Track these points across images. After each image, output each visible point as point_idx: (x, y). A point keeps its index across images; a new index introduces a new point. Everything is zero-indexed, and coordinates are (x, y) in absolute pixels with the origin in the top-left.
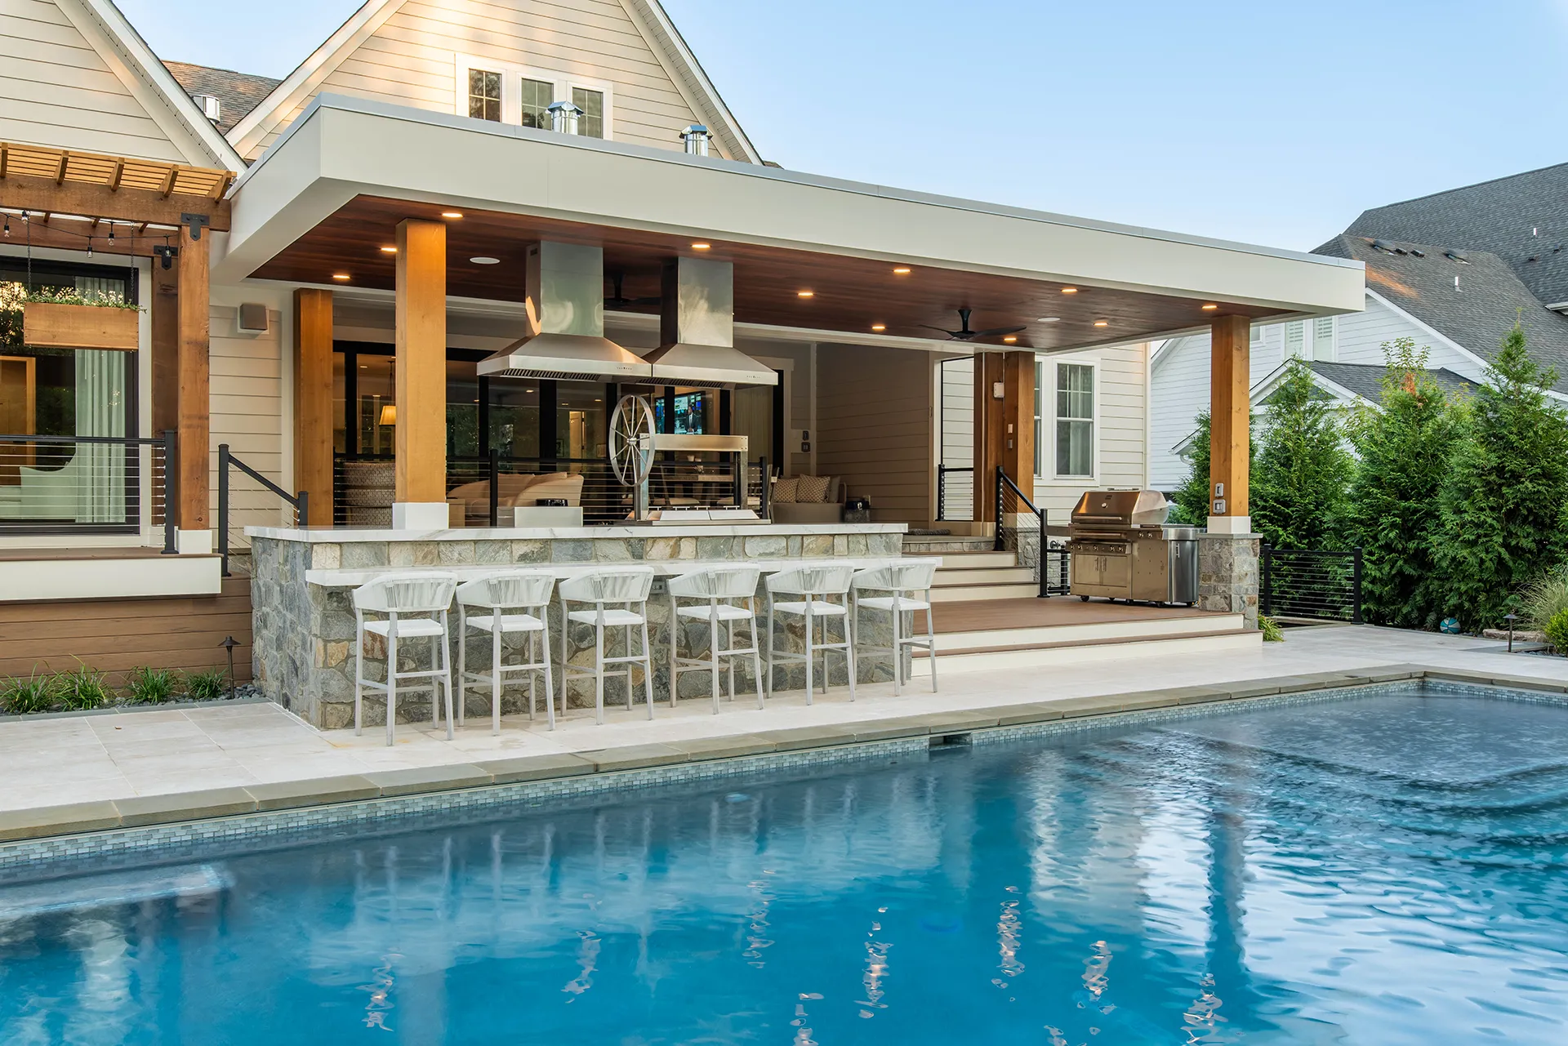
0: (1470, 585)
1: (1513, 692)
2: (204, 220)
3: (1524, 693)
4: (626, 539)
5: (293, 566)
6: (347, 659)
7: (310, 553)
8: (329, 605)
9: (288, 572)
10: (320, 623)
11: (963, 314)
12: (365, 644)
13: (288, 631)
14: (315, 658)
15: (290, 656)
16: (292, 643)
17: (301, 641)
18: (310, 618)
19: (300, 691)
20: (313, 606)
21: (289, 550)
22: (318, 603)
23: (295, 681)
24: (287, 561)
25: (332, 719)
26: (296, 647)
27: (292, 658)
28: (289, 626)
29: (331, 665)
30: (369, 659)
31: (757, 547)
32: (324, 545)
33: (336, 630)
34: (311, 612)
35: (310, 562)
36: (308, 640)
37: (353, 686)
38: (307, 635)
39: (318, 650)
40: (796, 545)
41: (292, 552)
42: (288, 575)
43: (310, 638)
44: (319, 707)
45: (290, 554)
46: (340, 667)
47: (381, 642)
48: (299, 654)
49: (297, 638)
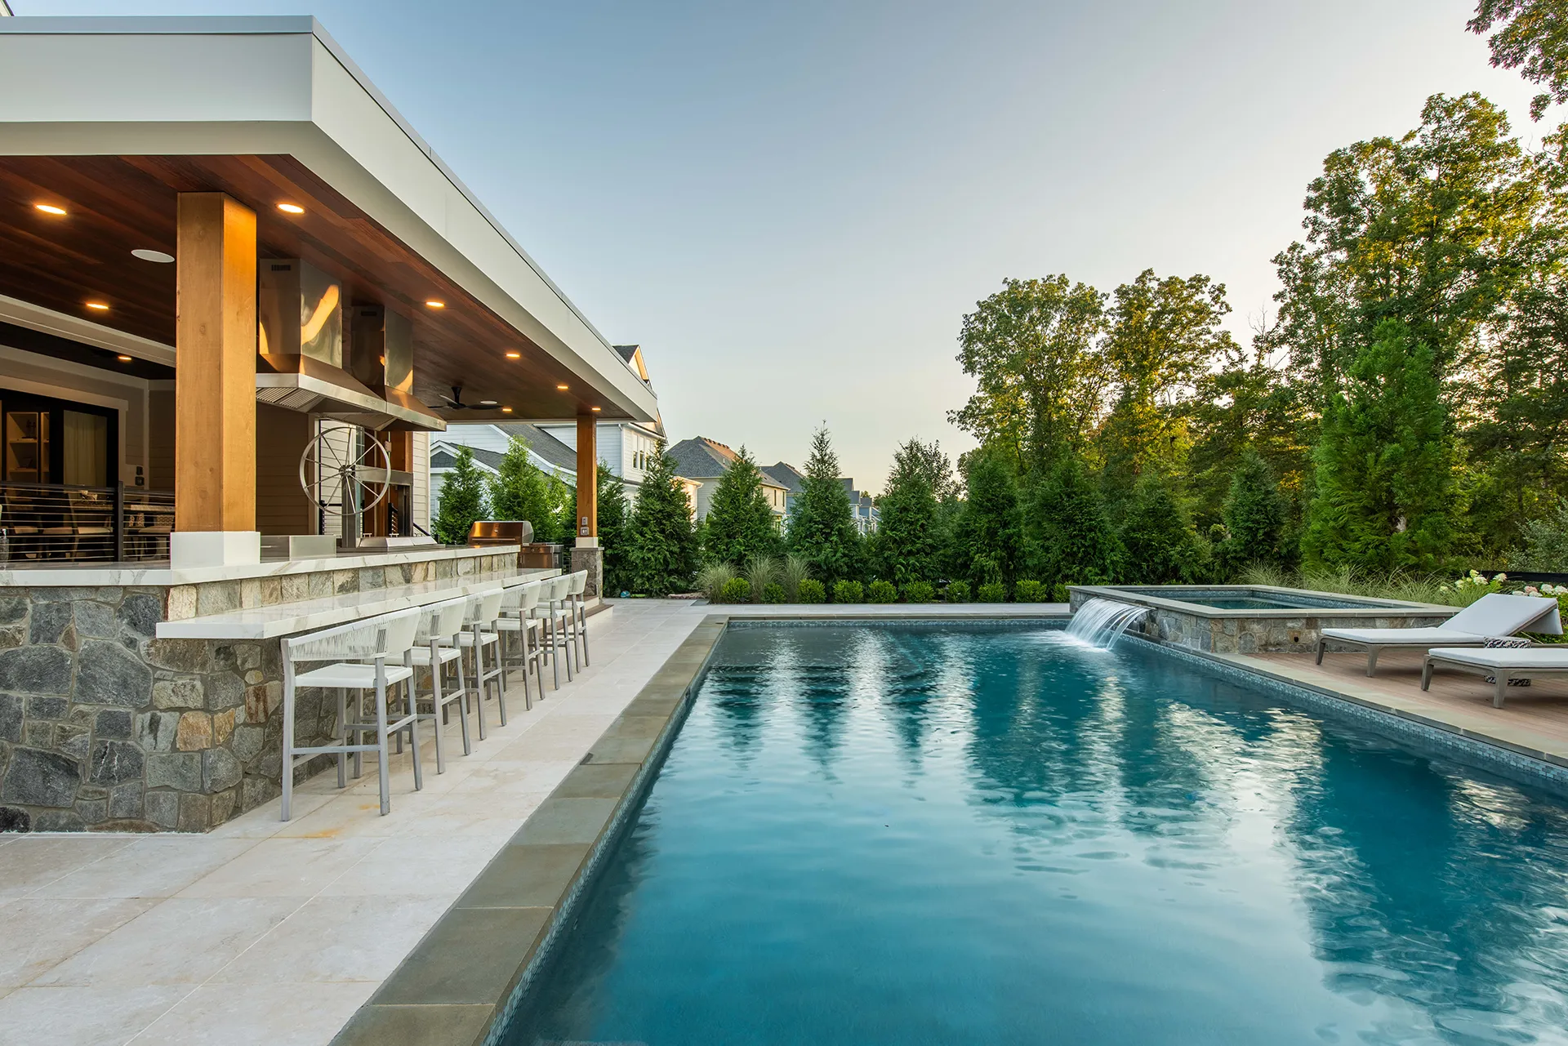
0: (649, 572)
4: (401, 565)
5: (49, 623)
6: (235, 728)
7: (166, 600)
8: (217, 665)
9: (20, 632)
10: (201, 691)
11: (456, 391)
12: (250, 708)
13: (21, 717)
14: (174, 739)
15: (29, 753)
16: (45, 732)
17: (98, 724)
18: (146, 690)
19: (90, 795)
20: (169, 671)
21: (28, 601)
22: (192, 664)
23: (59, 784)
24: (11, 616)
25: (217, 813)
26: (65, 735)
27: (43, 753)
28: (28, 708)
29: (219, 741)
30: (253, 725)
31: (463, 567)
32: (182, 588)
33: (223, 696)
34: (158, 680)
35: (162, 612)
36: (134, 719)
37: (238, 763)
38: (128, 713)
39: (188, 728)
40: (478, 565)
41: (43, 602)
42: (18, 636)
43: (148, 715)
44: (199, 803)
45: (30, 607)
46: (228, 743)
47: (265, 702)
48: (82, 741)
49: (76, 722)
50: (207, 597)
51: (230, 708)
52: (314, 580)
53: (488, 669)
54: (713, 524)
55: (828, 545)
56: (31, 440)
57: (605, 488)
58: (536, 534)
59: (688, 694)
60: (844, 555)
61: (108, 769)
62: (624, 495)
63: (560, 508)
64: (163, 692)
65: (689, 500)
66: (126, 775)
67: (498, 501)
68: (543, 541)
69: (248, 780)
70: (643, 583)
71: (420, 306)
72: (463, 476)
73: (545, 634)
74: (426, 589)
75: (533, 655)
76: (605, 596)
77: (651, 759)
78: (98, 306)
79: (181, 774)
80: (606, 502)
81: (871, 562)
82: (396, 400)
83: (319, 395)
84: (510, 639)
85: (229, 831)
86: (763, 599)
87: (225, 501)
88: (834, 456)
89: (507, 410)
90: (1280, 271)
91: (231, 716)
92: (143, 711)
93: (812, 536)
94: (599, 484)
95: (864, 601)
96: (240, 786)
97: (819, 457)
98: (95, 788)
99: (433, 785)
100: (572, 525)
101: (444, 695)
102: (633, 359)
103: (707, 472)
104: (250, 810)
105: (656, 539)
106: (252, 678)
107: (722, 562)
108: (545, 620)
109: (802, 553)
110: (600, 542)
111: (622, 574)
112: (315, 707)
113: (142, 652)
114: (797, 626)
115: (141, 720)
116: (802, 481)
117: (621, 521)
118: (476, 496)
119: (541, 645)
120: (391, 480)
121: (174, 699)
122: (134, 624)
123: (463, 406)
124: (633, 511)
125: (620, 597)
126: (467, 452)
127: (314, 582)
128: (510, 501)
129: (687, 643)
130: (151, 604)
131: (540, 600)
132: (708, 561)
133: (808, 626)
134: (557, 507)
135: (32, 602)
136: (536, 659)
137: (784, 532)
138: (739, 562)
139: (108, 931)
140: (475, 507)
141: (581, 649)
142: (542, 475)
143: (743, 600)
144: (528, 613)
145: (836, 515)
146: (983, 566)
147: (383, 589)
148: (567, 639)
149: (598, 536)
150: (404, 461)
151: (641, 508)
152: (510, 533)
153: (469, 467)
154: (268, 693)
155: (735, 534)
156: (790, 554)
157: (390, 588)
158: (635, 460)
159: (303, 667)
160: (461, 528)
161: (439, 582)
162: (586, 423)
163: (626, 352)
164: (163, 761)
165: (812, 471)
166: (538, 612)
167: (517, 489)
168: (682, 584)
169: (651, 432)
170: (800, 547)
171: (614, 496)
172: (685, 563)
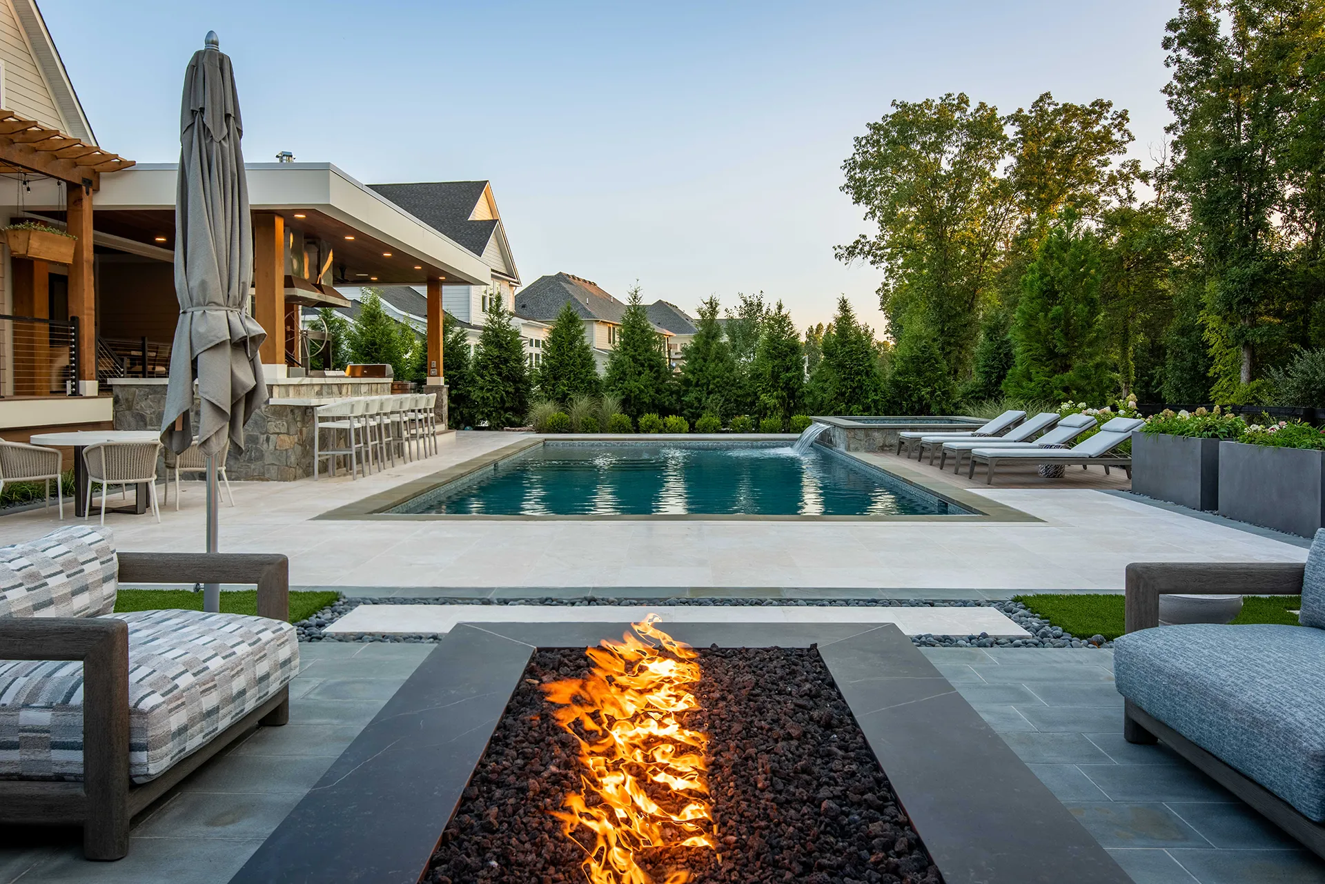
2: (90, 183)
6: (294, 444)
7: (272, 390)
8: (290, 417)
10: (286, 426)
11: (342, 270)
12: (298, 437)
14: (276, 445)
17: (246, 438)
18: (265, 425)
19: (244, 467)
20: (273, 418)
22: (283, 415)
29: (292, 446)
30: (299, 444)
32: (276, 386)
34: (269, 421)
36: (261, 437)
38: (258, 435)
39: (281, 441)
43: (266, 435)
44: (286, 470)
50: (281, 391)
51: (294, 434)
54: (542, 368)
57: (451, 337)
61: (251, 456)
62: (467, 342)
63: (410, 354)
64: (271, 427)
65: (523, 347)
66: (257, 459)
67: (358, 348)
70: (483, 419)
76: (450, 425)
79: (278, 459)
80: (452, 349)
86: (579, 429)
87: (277, 352)
89: (374, 278)
90: (1170, 102)
91: (294, 438)
92: (263, 434)
93: (625, 378)
94: (445, 333)
95: (662, 431)
96: (296, 469)
98: (245, 464)
100: (423, 367)
102: (483, 193)
105: (494, 381)
106: (299, 424)
107: (549, 400)
109: (616, 392)
110: (446, 382)
111: (465, 411)
113: (262, 410)
115: (263, 437)
117: (464, 365)
121: (275, 429)
123: (347, 281)
124: (475, 356)
125: (463, 429)
128: (368, 348)
132: (538, 400)
134: (406, 353)
137: (603, 375)
138: (563, 400)
142: (395, 323)
143: (562, 429)
146: (766, 404)
149: (445, 376)
151: (482, 354)
155: (560, 376)
156: (606, 394)
159: (322, 419)
162: (434, 284)
164: (271, 454)
167: (374, 337)
168: (517, 420)
169: (500, 273)
170: (614, 388)
171: (459, 343)
172: (519, 402)
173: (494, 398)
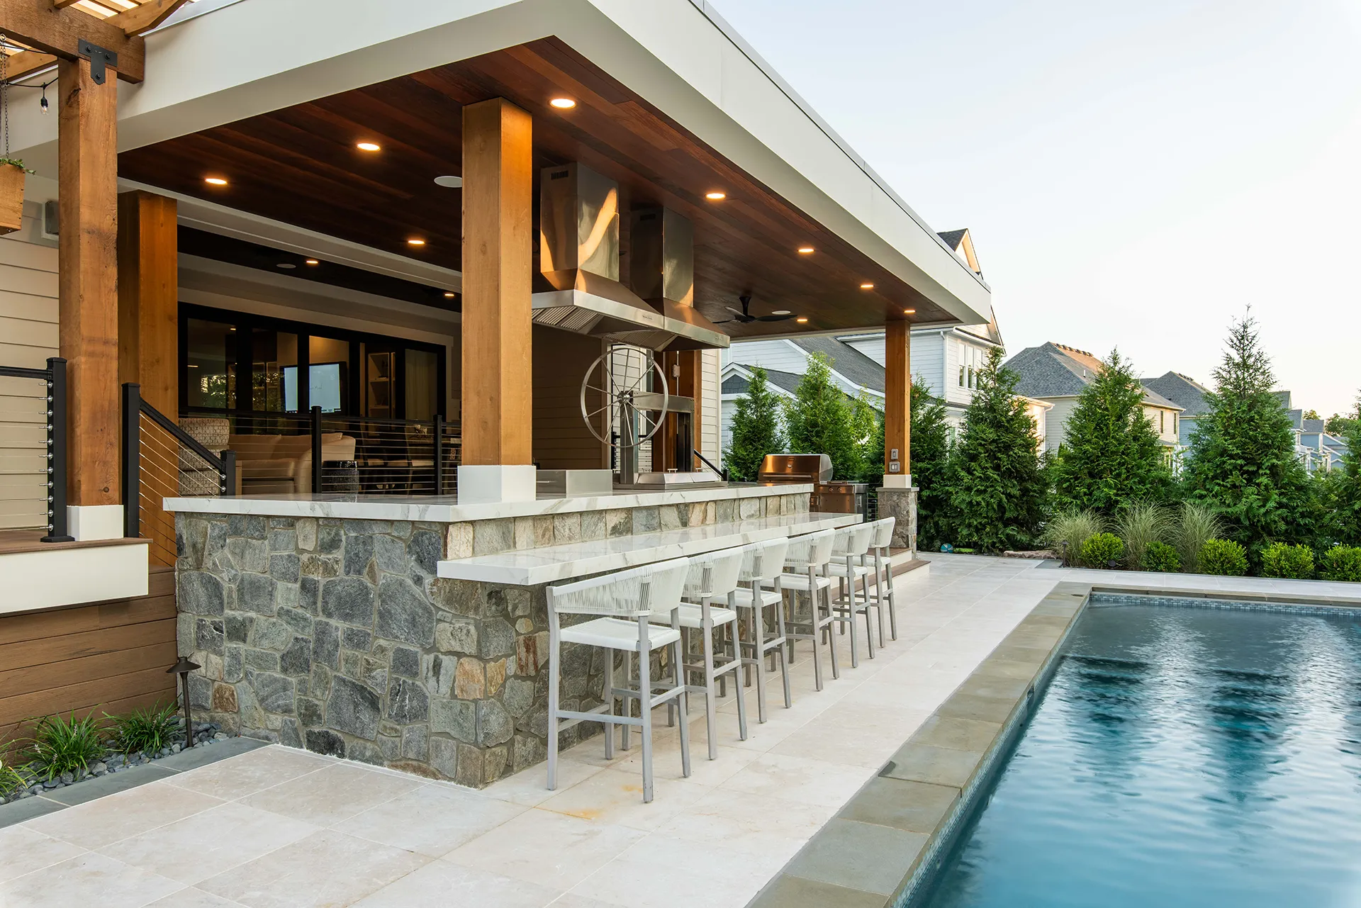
0: (979, 521)
1: (1163, 599)
2: (109, 58)
3: (1172, 599)
4: (677, 505)
5: (357, 555)
6: (505, 682)
7: (446, 537)
8: (489, 610)
9: (337, 562)
10: (475, 637)
11: (744, 301)
12: (520, 659)
13: (338, 645)
14: (453, 685)
15: (344, 680)
16: (355, 663)
17: (394, 661)
18: (431, 629)
19: (388, 731)
20: (447, 612)
21: (342, 532)
22: (468, 607)
23: (366, 716)
24: (331, 546)
25: (490, 769)
26: (369, 668)
27: (354, 683)
28: (343, 638)
29: (491, 693)
30: (524, 679)
31: (746, 509)
32: (459, 524)
33: (495, 644)
34: (439, 621)
35: (442, 550)
36: (421, 659)
37: (510, 719)
38: (417, 652)
39: (464, 674)
40: (763, 506)
41: (353, 534)
42: (336, 567)
43: (432, 656)
44: (474, 756)
45: (344, 538)
46: (499, 695)
47: (535, 653)
48: (382, 678)
49: (377, 656)
50: (482, 535)
51: (501, 657)
52: (587, 520)
53: (772, 635)
54: (1068, 458)
55: (1253, 489)
56: (384, 379)
57: (922, 413)
58: (836, 470)
59: (1031, 692)
60: (1281, 505)
61: (402, 707)
62: (945, 420)
63: (866, 439)
64: (444, 634)
65: (1034, 426)
66: (415, 716)
67: (794, 431)
68: (846, 478)
69: (518, 738)
70: (970, 535)
71: (700, 202)
72: (755, 402)
73: (842, 595)
74: (705, 535)
75: (825, 622)
76: (919, 548)
77: (976, 782)
78: (417, 242)
79: (459, 723)
80: (923, 431)
81: (1328, 517)
82: (678, 315)
83: (599, 314)
84: (797, 600)
85: (500, 789)
86: (1144, 564)
87: (503, 433)
88: (1265, 357)
89: (802, 320)
91: (503, 666)
92: (428, 651)
93: (1225, 475)
94: (913, 407)
95: (1315, 577)
96: (510, 744)
97: (1238, 359)
98: (392, 725)
99: (703, 772)
100: (879, 459)
101: (718, 664)
102: (960, 246)
103: (1060, 389)
104: (521, 770)
105: (987, 478)
106: (523, 626)
107: (1082, 510)
108: (842, 579)
109: (1209, 500)
110: (914, 481)
111: (943, 522)
112: (585, 664)
113: (427, 591)
114: (1199, 607)
115: (427, 660)
116: (1208, 397)
117: (942, 454)
118: (770, 425)
119: (835, 610)
120: (669, 407)
121: (453, 642)
122: (420, 561)
123: (753, 318)
124: (958, 442)
125: (939, 551)
126: (760, 374)
127: (586, 522)
128: (807, 430)
129: (1029, 620)
130: (433, 540)
131: (835, 552)
132: (1062, 509)
133: (1218, 608)
134: (863, 437)
135: (345, 534)
136: (829, 627)
137: (1178, 470)
138: (1107, 511)
139: (382, 884)
140: (769, 437)
141: (886, 617)
142: (845, 399)
143: (1113, 564)
144: (819, 568)
145: (1268, 446)
147: (657, 533)
148: (867, 604)
149: (912, 472)
150: (693, 385)
151: (968, 437)
152: (805, 469)
153: (764, 390)
154: (537, 642)
155: (1102, 472)
156: (1188, 503)
157: (665, 532)
158: (961, 377)
160: (753, 463)
161: (719, 526)
162: (896, 329)
163: (952, 239)
164: (444, 706)
165: (1226, 381)
166: (831, 568)
167: (815, 415)
168: (1024, 538)
169: (982, 338)
170: (1204, 493)
171: (932, 422)
172: (1028, 510)
173: (988, 504)
